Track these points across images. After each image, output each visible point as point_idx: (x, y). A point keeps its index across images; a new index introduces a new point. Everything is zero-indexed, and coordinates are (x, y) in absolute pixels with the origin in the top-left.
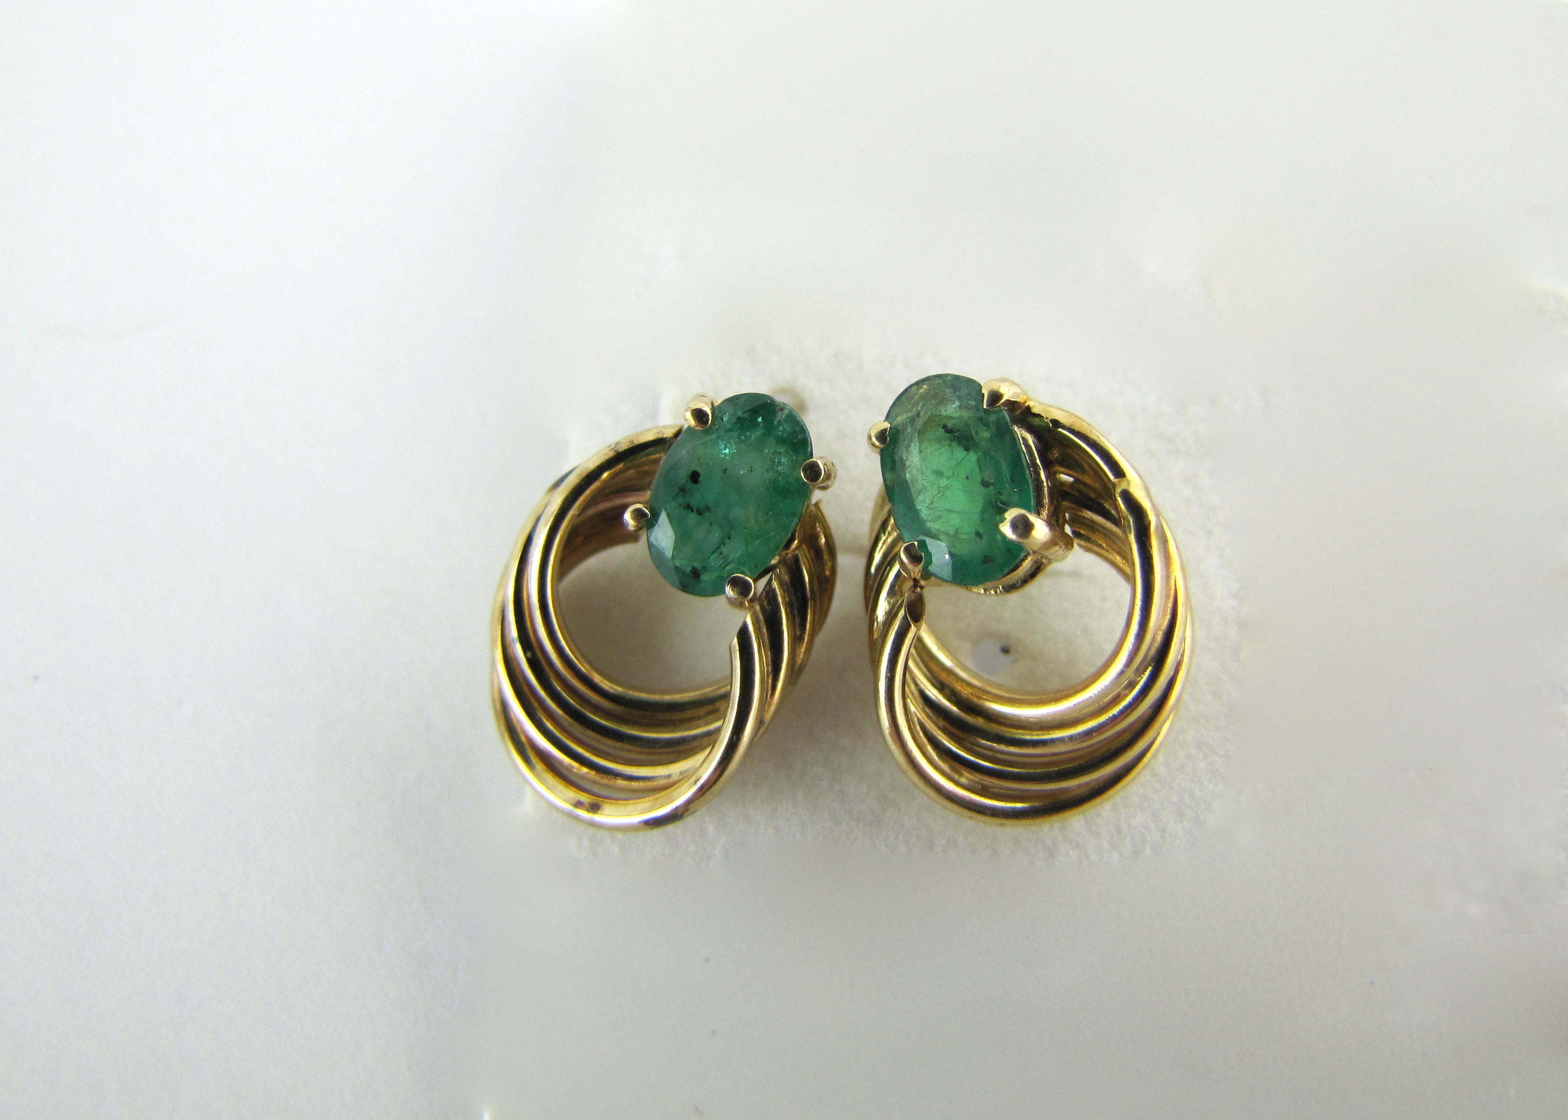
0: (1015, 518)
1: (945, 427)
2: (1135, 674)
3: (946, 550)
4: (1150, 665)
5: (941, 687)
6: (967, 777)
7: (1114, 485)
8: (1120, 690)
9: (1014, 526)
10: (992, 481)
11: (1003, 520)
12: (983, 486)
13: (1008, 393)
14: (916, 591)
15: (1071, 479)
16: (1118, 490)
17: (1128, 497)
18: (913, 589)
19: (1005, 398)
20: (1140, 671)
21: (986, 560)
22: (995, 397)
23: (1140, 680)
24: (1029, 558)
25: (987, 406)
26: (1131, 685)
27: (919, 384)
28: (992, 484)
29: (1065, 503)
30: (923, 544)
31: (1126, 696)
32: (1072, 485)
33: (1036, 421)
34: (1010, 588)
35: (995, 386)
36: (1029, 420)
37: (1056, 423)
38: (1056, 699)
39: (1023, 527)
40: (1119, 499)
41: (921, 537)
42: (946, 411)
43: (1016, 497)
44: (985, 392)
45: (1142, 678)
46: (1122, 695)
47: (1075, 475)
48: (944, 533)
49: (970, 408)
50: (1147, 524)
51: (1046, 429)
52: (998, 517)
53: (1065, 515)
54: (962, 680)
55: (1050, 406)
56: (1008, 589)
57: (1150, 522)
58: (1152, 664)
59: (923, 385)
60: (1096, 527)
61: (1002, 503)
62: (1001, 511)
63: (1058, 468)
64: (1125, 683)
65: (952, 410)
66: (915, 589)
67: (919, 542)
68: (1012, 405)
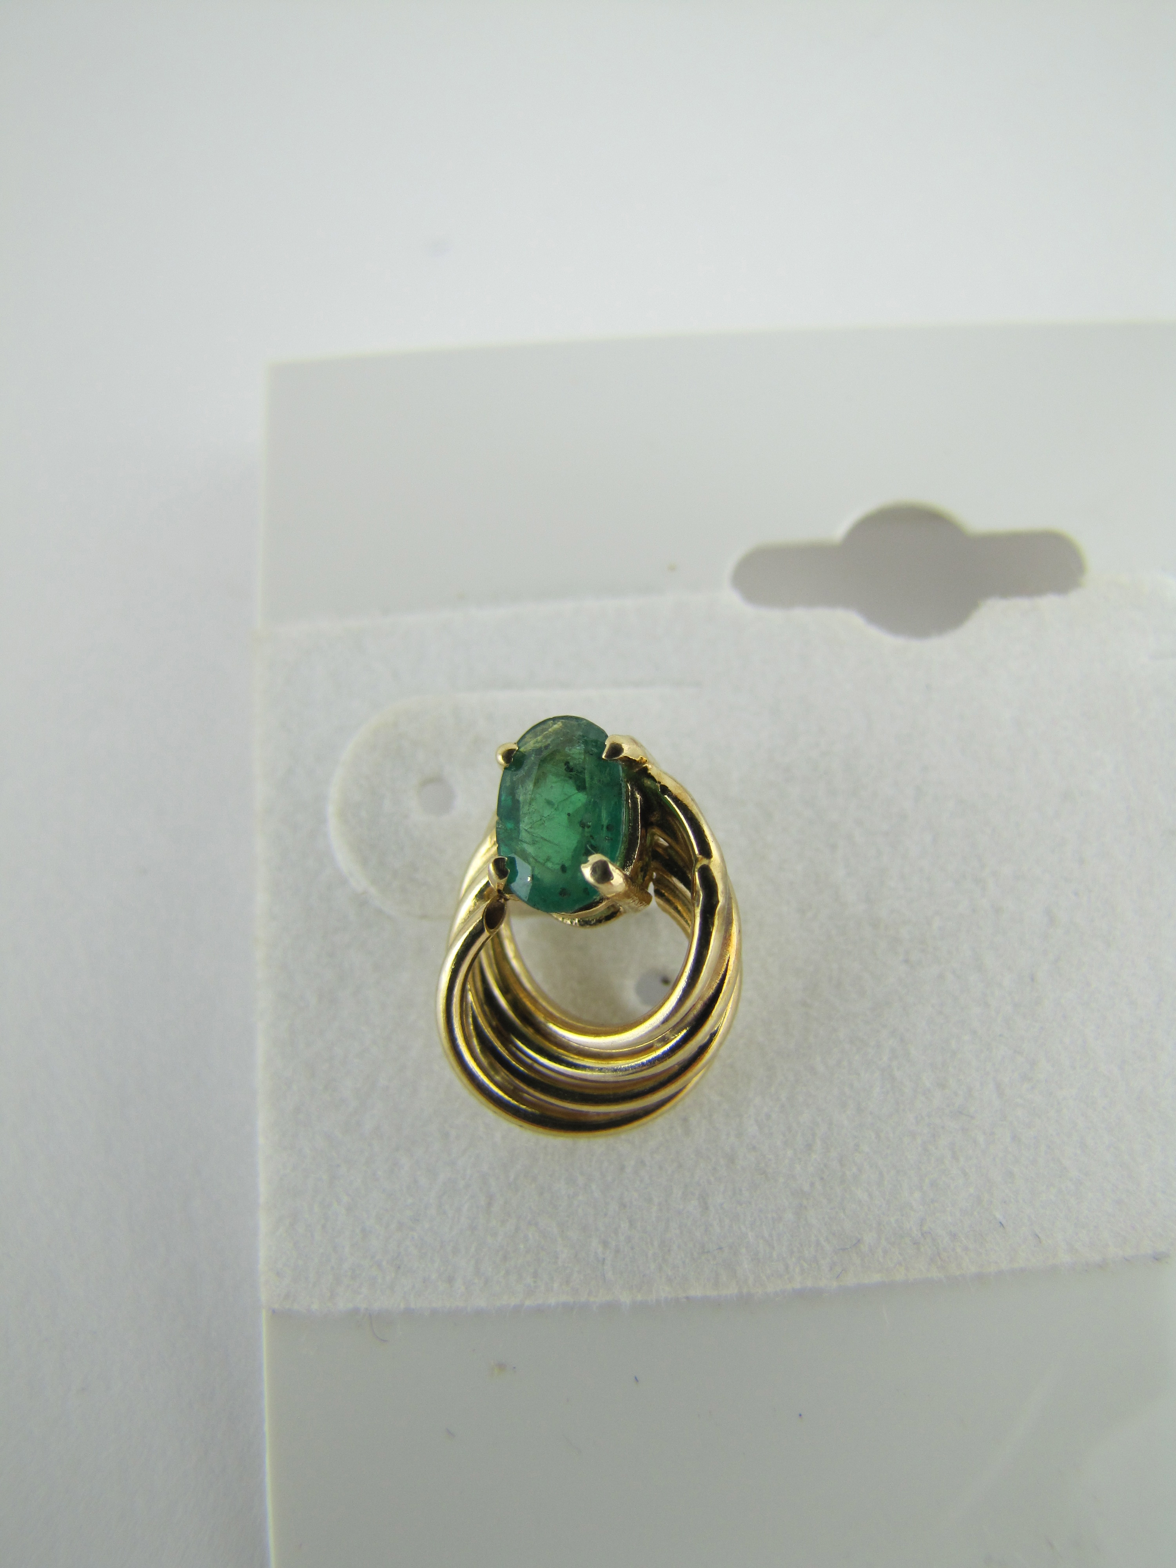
0: (596, 863)
1: (567, 763)
2: (671, 1032)
3: (530, 873)
4: (686, 1028)
5: (506, 990)
6: (502, 1075)
7: (697, 860)
8: (654, 1042)
9: (594, 871)
10: (590, 824)
11: (586, 861)
12: (580, 825)
13: (628, 751)
14: (500, 901)
15: (666, 844)
16: (698, 866)
17: (706, 873)
18: (498, 899)
19: (623, 755)
20: (676, 1029)
21: (563, 892)
22: (616, 750)
23: (673, 1039)
24: (604, 904)
25: (605, 757)
26: (665, 1041)
27: (555, 719)
28: (589, 827)
29: (654, 864)
30: (512, 861)
31: (658, 1048)
32: (665, 849)
33: (648, 782)
34: (584, 923)
35: (618, 741)
36: (642, 780)
37: (665, 789)
38: (597, 1034)
39: (604, 874)
40: (697, 874)
41: (512, 855)
42: (570, 750)
43: (606, 844)
44: (608, 743)
45: (676, 1037)
46: (655, 1047)
47: (670, 840)
48: (534, 858)
49: (591, 754)
50: (715, 903)
51: (655, 793)
52: (584, 858)
53: (652, 874)
54: (525, 989)
55: (666, 774)
56: (582, 923)
57: (718, 902)
58: (688, 1028)
59: (559, 721)
60: (677, 892)
61: (592, 846)
62: (588, 853)
63: (656, 830)
64: (660, 1037)
65: (576, 752)
66: (500, 899)
67: (509, 858)
68: (630, 762)
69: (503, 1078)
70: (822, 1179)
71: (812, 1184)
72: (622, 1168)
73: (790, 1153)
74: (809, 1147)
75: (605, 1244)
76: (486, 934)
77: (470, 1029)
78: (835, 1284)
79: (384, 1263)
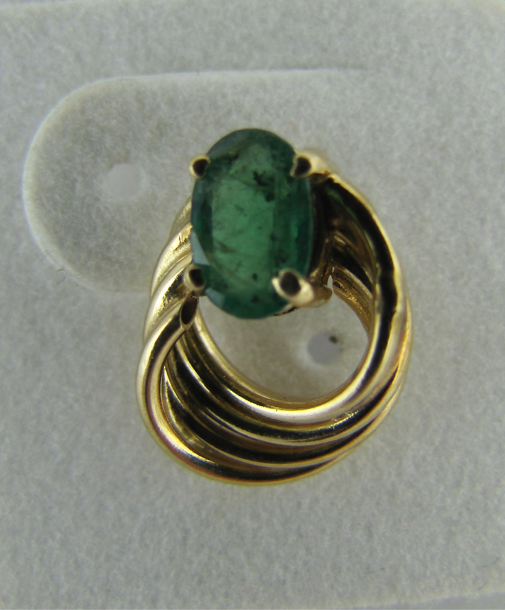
9: (284, 283)
10: (279, 237)
12: (270, 238)
13: (314, 166)
14: (193, 296)
15: (344, 243)
18: (191, 295)
19: (311, 169)
22: (304, 165)
25: (294, 170)
28: (279, 240)
32: (343, 247)
33: (331, 192)
36: (326, 190)
44: (295, 162)
49: (280, 170)
53: (331, 269)
61: (281, 260)
63: (337, 233)
68: (317, 177)
69: (195, 440)
70: (468, 509)
71: (460, 514)
72: (299, 505)
73: (442, 489)
74: (458, 484)
75: (286, 568)
76: (181, 329)
77: (166, 402)
78: (477, 594)
79: (96, 589)
